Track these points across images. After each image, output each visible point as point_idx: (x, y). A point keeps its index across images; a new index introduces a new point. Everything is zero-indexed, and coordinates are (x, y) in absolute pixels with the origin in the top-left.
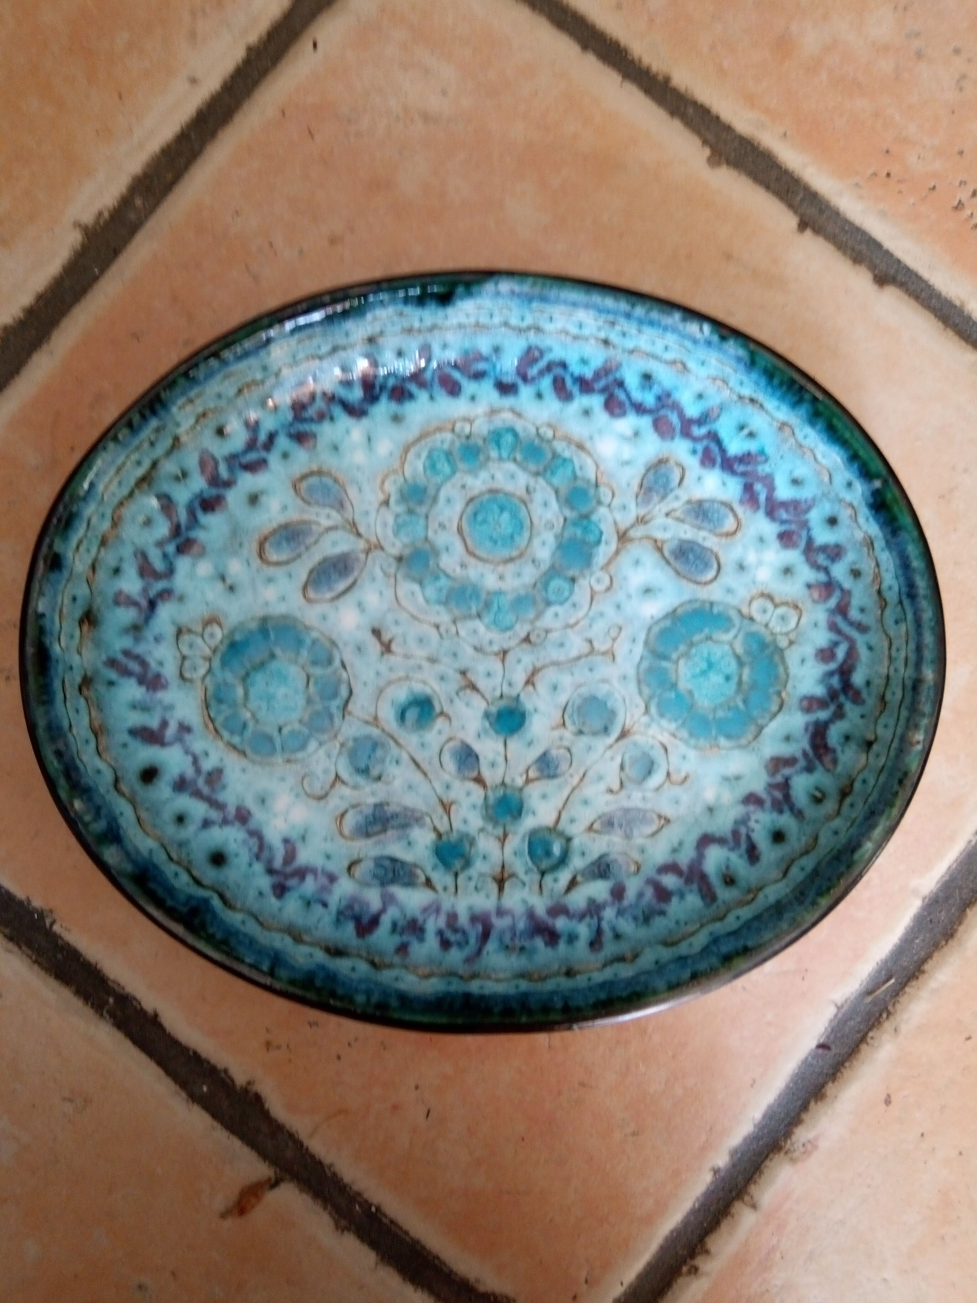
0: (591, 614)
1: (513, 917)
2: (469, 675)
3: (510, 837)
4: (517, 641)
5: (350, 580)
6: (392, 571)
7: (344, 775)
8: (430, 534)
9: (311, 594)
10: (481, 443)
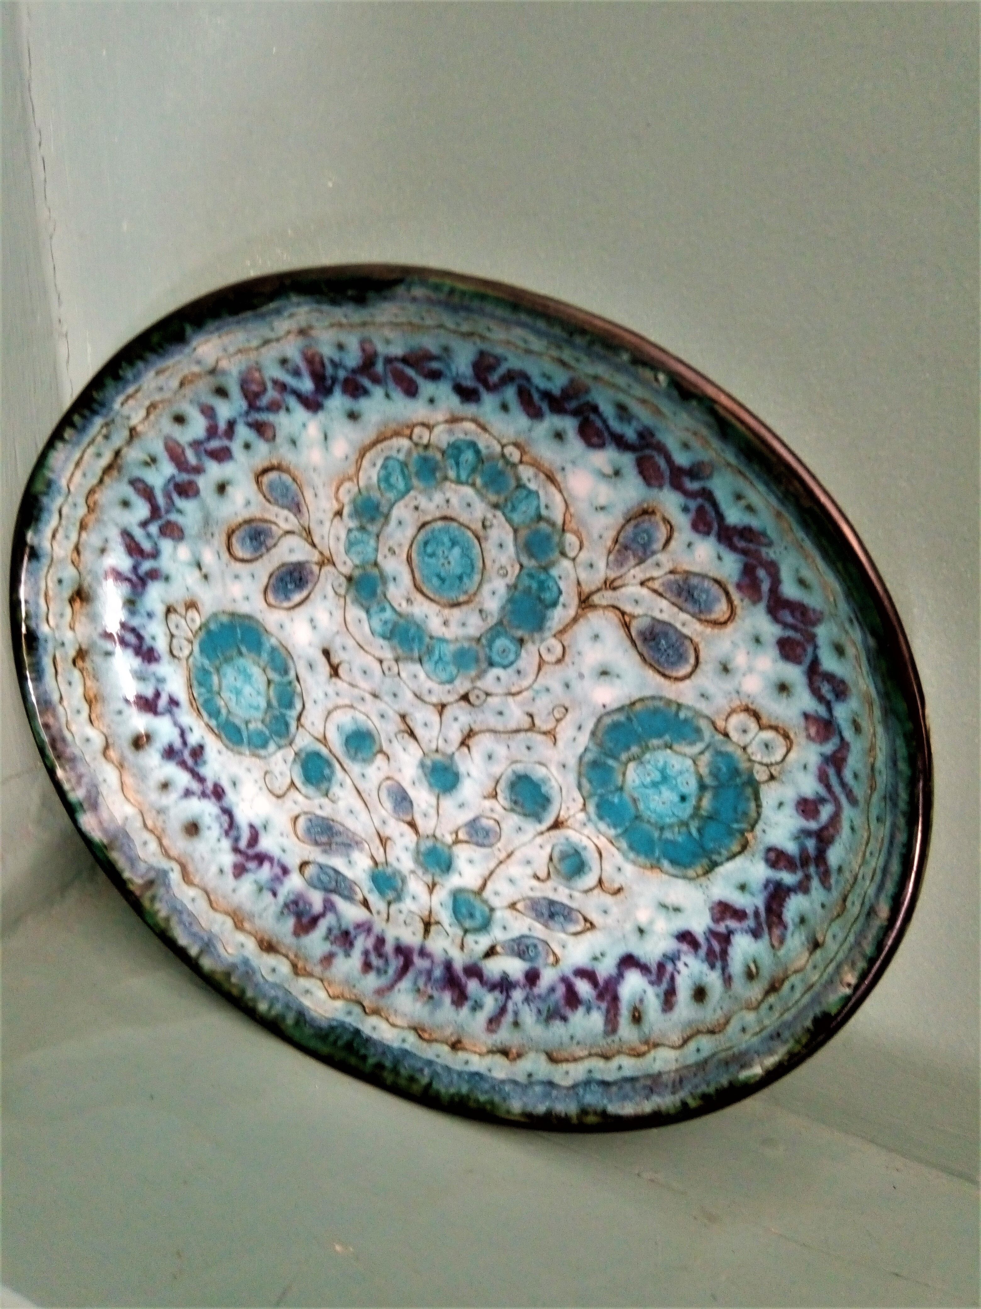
0: (536, 686)
1: (433, 962)
2: (408, 720)
3: (438, 888)
4: (456, 697)
5: (305, 593)
6: (342, 591)
7: (298, 782)
8: (380, 558)
9: (271, 599)
10: (439, 456)
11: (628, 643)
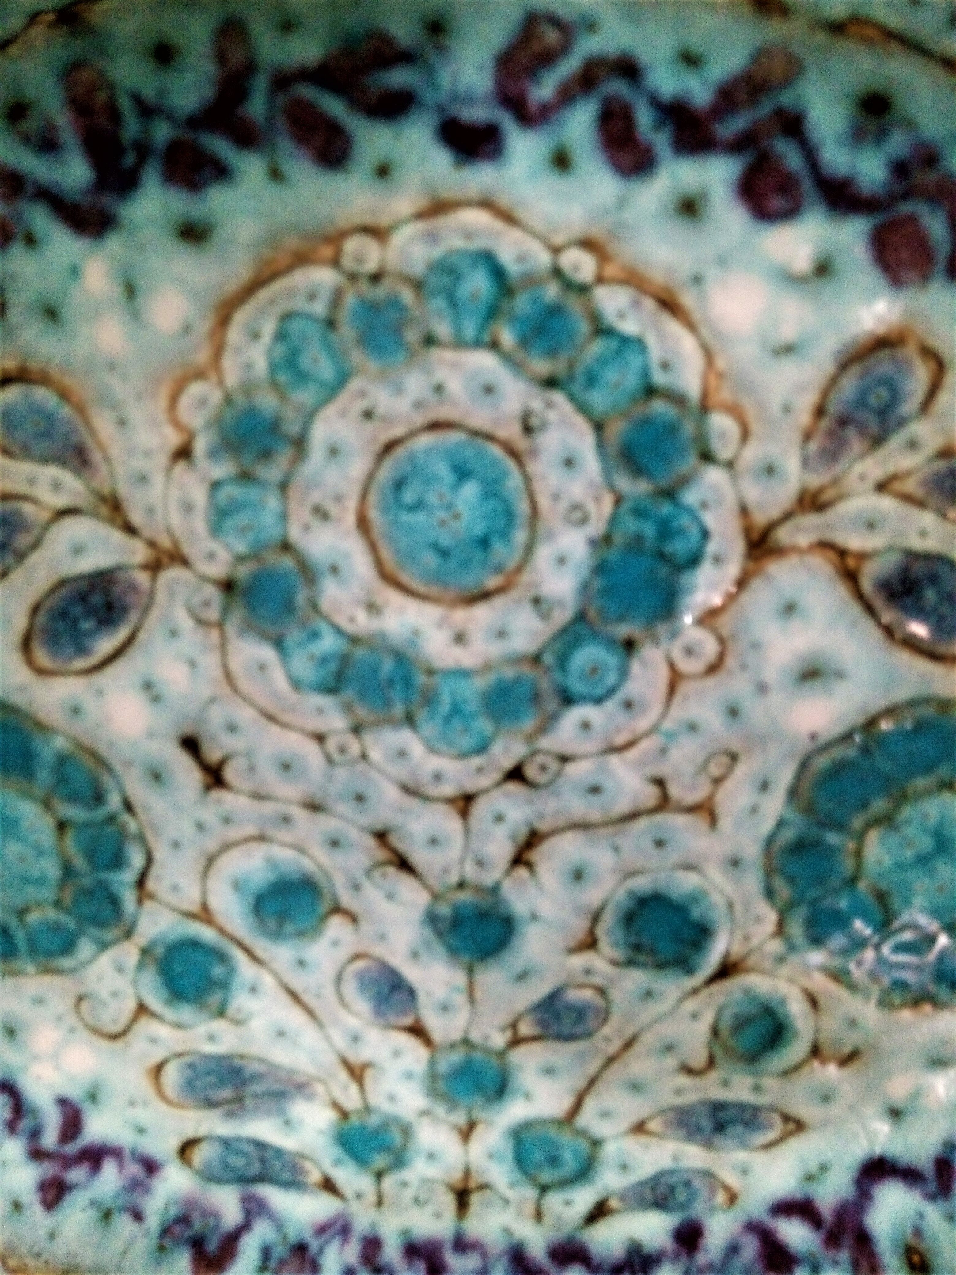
0: (667, 725)
1: (485, 1256)
2: (394, 840)
3: (479, 1130)
4: (496, 776)
5: (122, 633)
6: (213, 614)
7: (155, 1003)
8: (295, 533)
9: (42, 657)
10: (407, 296)
11: (856, 609)
